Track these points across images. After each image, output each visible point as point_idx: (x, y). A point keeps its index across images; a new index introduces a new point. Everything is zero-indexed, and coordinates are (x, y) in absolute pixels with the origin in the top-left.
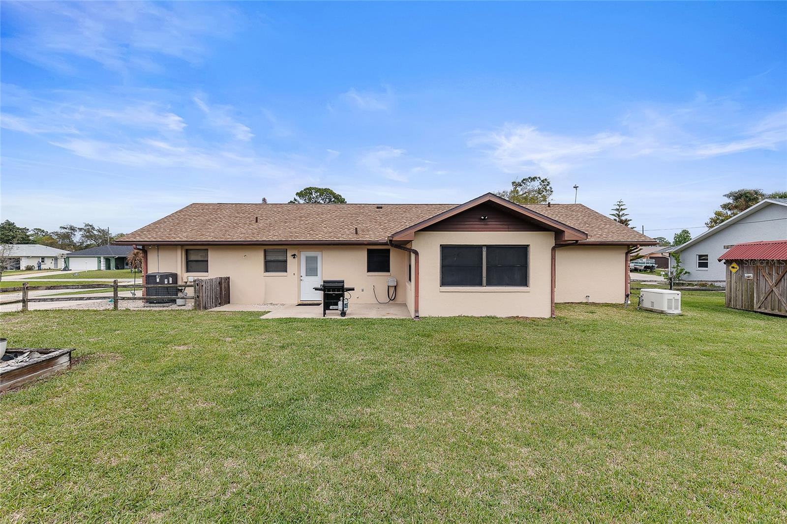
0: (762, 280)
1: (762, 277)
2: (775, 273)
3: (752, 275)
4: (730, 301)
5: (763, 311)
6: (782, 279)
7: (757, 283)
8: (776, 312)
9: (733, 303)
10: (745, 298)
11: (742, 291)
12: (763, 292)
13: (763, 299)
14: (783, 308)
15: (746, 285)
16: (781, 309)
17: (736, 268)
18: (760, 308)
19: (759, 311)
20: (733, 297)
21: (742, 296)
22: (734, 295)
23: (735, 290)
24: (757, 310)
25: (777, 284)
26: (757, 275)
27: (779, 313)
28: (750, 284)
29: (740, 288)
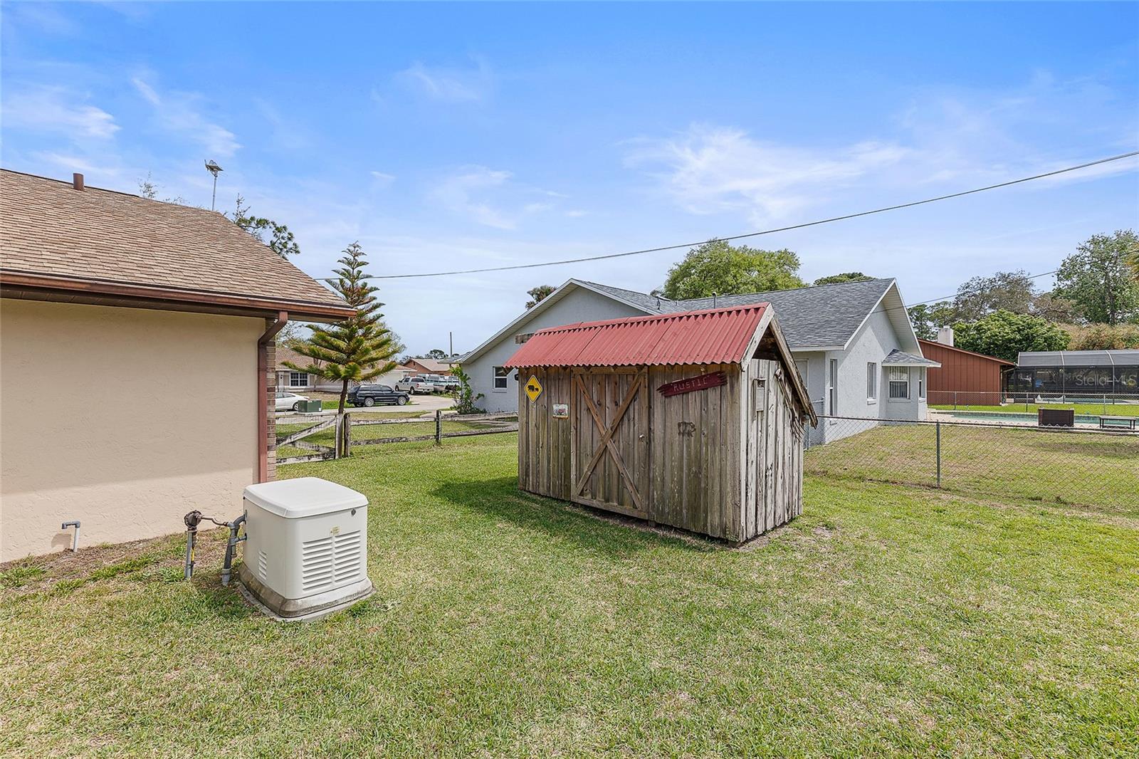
0: (586, 418)
1: (585, 412)
2: (611, 401)
3: (565, 407)
4: (527, 475)
5: (588, 504)
6: (626, 418)
7: (576, 429)
8: (614, 506)
9: (533, 479)
10: (554, 465)
11: (549, 450)
12: (589, 452)
13: (588, 470)
14: (626, 496)
15: (555, 433)
16: (622, 500)
17: (537, 389)
18: (582, 494)
19: (580, 502)
20: (532, 464)
21: (549, 462)
22: (535, 460)
23: (535, 444)
24: (576, 500)
25: (615, 430)
26: (575, 406)
27: (619, 510)
28: (563, 432)
29: (546, 443)
